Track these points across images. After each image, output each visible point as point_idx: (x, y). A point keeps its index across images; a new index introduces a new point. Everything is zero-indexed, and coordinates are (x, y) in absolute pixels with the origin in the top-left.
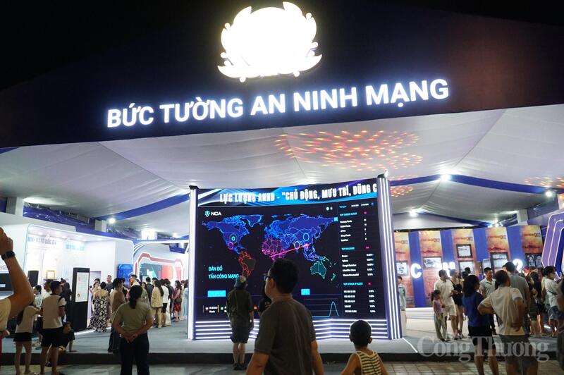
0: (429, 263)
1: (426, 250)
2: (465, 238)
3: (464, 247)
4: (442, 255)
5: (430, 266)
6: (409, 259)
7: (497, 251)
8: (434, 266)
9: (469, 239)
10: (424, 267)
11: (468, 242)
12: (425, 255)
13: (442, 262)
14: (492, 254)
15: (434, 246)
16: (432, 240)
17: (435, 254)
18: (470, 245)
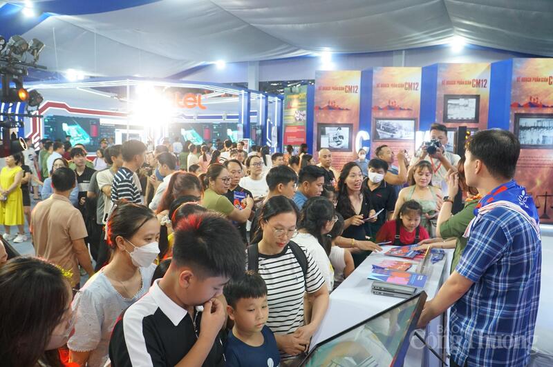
0: (387, 130)
1: (383, 104)
2: (469, 83)
3: (462, 101)
4: (418, 116)
5: (388, 135)
6: (356, 121)
7: (533, 111)
8: (397, 135)
9: (479, 83)
10: (375, 137)
11: (475, 91)
12: (381, 114)
13: (415, 130)
14: (518, 116)
15: (402, 97)
16: (401, 86)
17: (404, 114)
18: (477, 97)
